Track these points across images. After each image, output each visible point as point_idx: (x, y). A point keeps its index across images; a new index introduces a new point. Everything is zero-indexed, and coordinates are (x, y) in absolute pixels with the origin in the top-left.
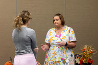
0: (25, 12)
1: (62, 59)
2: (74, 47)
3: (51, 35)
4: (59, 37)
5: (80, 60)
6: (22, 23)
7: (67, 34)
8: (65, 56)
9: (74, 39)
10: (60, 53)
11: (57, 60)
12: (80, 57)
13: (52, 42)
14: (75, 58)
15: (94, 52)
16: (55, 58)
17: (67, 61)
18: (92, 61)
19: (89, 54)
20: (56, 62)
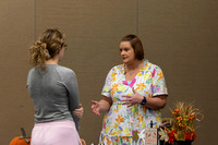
0: (52, 31)
3: (114, 79)
4: (131, 85)
6: (47, 54)
7: (148, 80)
9: (162, 91)
11: (124, 134)
13: (116, 95)
16: (121, 129)
18: (194, 136)
19: (188, 122)
20: (122, 138)
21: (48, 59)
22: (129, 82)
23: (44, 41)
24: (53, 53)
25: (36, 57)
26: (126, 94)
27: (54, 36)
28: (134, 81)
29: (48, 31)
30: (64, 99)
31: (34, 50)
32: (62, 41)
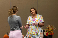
0: (14, 7)
1: (36, 33)
3: (30, 19)
5: (46, 33)
6: (13, 13)
8: (38, 31)
9: (43, 21)
10: (35, 29)
11: (33, 33)
12: (46, 31)
13: (30, 23)
14: (44, 32)
15: (54, 29)
17: (39, 34)
18: (53, 34)
19: (51, 30)
20: (33, 34)
21: (13, 14)
22: (34, 20)
25: (10, 13)
26: (33, 23)
27: (15, 8)
28: (35, 19)
30: (18, 24)
31: (9, 11)
32: (17, 9)
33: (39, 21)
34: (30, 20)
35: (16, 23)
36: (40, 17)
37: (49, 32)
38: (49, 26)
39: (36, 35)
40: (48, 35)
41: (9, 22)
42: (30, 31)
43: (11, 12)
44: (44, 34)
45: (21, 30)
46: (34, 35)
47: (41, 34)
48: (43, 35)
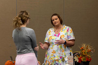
0: (23, 12)
1: (61, 57)
2: (73, 45)
4: (58, 36)
5: (79, 59)
10: (59, 51)
11: (56, 58)
12: (78, 55)
13: (51, 41)
14: (74, 57)
16: (55, 56)
17: (66, 59)
19: (88, 53)
21: (21, 25)
22: (57, 35)
23: (19, 17)
24: (24, 22)
25: (16, 24)
27: (24, 14)
28: (59, 34)
29: (21, 12)
31: (15, 21)
32: (28, 16)
33: (66, 37)
34: (51, 35)
35: (27, 41)
36: (68, 31)
37: (84, 56)
38: (84, 46)
39: (60, 62)
40: (82, 61)
41: (15, 39)
42: (50, 55)
43: (17, 22)
44: (74, 60)
45: (35, 52)
46: (57, 62)
47: (69, 59)
48: (72, 62)
